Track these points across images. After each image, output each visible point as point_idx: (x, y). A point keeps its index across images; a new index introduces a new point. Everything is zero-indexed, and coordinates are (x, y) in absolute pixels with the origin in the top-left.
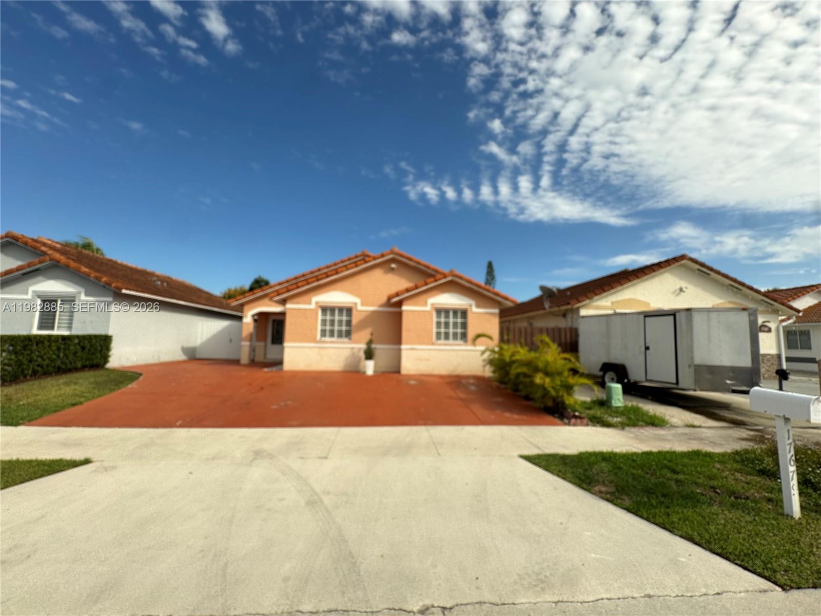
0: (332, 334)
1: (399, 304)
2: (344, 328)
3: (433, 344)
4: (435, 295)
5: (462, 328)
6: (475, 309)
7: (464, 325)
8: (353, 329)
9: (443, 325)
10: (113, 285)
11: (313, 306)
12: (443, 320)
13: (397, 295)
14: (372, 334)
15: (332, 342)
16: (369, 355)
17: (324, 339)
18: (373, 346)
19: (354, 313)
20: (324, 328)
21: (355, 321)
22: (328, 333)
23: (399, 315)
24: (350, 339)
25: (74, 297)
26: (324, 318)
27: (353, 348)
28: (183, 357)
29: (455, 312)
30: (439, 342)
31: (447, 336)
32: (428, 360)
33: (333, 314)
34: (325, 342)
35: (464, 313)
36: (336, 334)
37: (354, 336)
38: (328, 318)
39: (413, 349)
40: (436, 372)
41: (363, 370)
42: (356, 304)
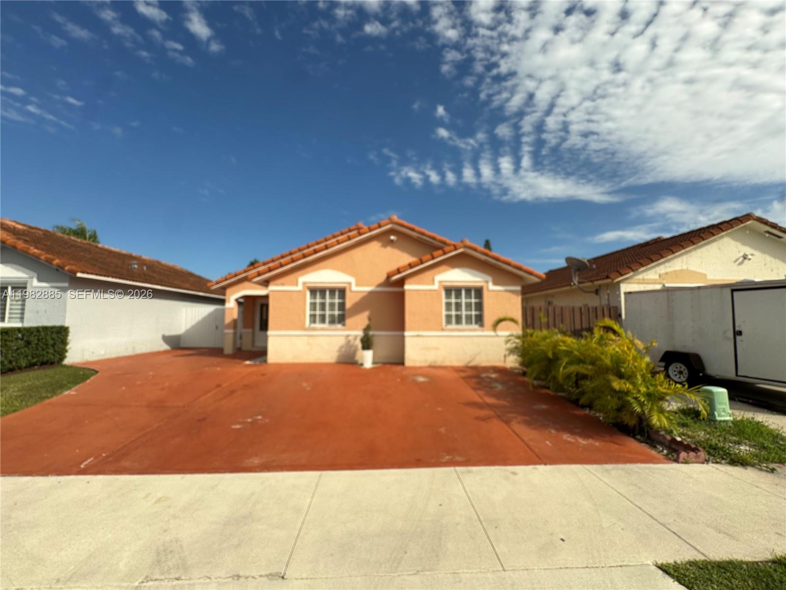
0: (323, 319)
1: (401, 282)
2: (336, 313)
3: (443, 330)
4: (444, 271)
5: (476, 310)
6: (492, 287)
7: (479, 306)
8: (347, 314)
9: (453, 307)
10: (67, 268)
11: (300, 287)
12: (453, 300)
13: (399, 271)
14: (370, 319)
15: (323, 329)
16: (367, 344)
17: (313, 325)
18: (371, 333)
19: (348, 294)
20: (313, 313)
21: (348, 305)
22: (318, 318)
23: (401, 296)
24: (344, 325)
25: (26, 283)
26: (313, 301)
27: (348, 336)
28: (166, 347)
29: (468, 290)
30: (449, 327)
31: (458, 320)
32: (437, 349)
33: (323, 296)
34: (314, 329)
35: (479, 292)
36: (327, 319)
37: (348, 321)
38: (318, 300)
39: (418, 336)
40: (448, 363)
41: (360, 362)
42: (350, 284)
